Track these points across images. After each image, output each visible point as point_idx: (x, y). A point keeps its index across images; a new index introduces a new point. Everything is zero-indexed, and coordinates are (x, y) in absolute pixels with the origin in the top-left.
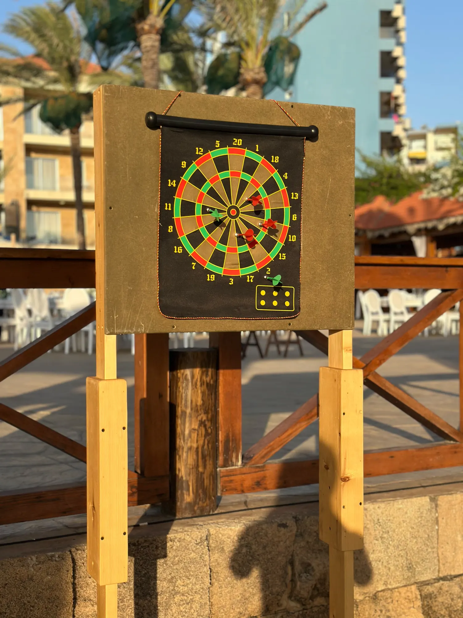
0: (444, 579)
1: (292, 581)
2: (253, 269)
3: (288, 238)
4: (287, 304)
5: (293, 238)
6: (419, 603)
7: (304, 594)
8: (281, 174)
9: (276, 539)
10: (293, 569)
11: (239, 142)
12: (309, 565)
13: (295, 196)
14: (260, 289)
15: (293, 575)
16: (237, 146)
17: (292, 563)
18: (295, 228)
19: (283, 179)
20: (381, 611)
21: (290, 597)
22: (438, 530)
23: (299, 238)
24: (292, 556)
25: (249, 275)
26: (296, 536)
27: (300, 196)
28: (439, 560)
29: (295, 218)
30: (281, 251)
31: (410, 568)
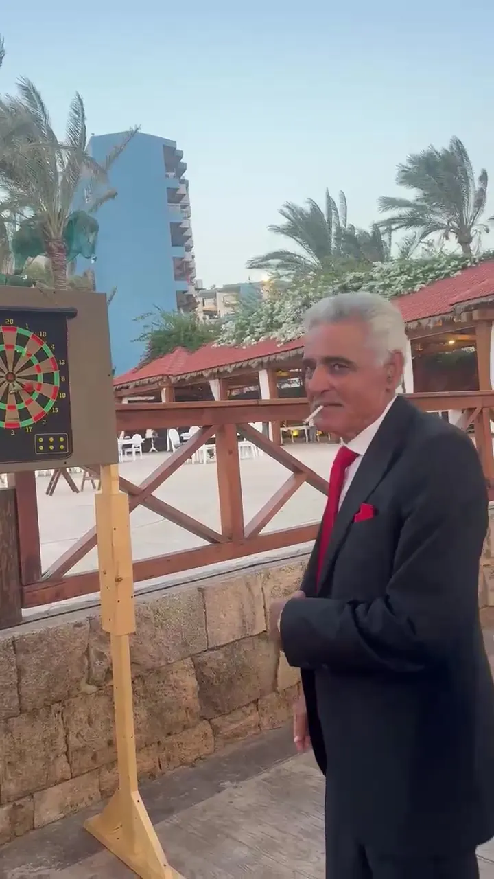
0: (213, 649)
1: (89, 668)
2: (30, 421)
3: (59, 395)
4: (62, 447)
5: (64, 395)
6: (193, 671)
7: (99, 677)
8: (49, 345)
9: (73, 637)
10: (88, 659)
11: (11, 322)
12: (103, 653)
13: (62, 362)
14: (38, 437)
15: (89, 663)
16: (10, 325)
17: (87, 653)
18: (65, 387)
19: (51, 349)
20: (163, 682)
21: (87, 682)
22: (205, 613)
23: (68, 394)
24: (88, 648)
25: (28, 426)
26: (90, 632)
27: (66, 362)
28: (207, 636)
29: (63, 379)
30: (54, 406)
31: (186, 644)
